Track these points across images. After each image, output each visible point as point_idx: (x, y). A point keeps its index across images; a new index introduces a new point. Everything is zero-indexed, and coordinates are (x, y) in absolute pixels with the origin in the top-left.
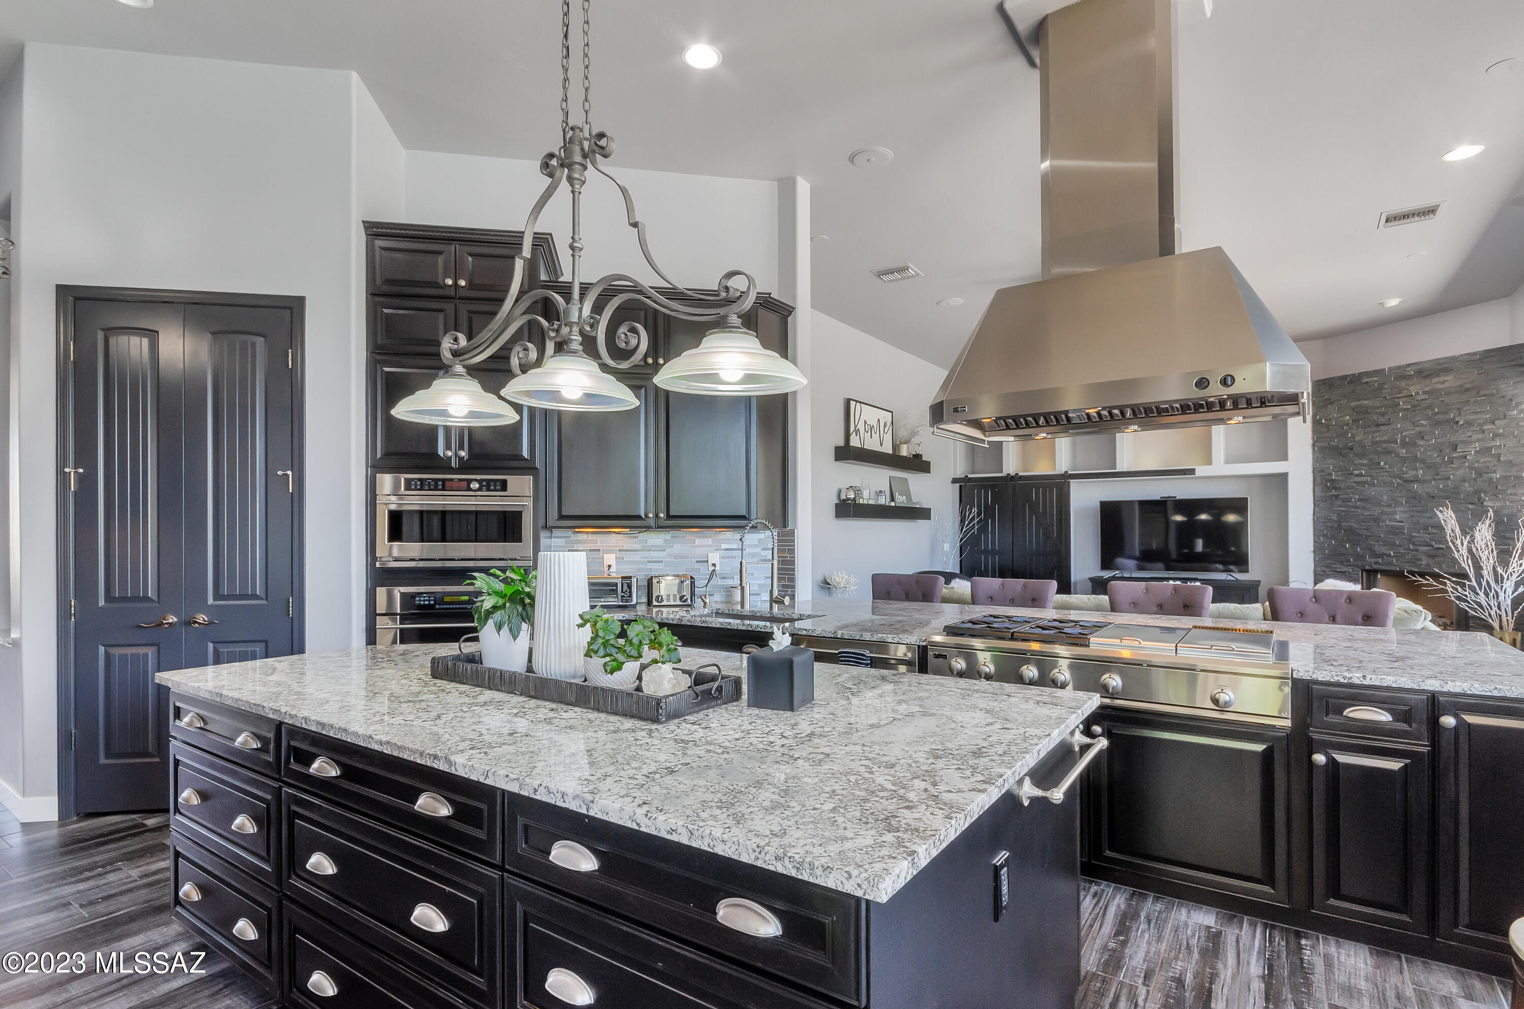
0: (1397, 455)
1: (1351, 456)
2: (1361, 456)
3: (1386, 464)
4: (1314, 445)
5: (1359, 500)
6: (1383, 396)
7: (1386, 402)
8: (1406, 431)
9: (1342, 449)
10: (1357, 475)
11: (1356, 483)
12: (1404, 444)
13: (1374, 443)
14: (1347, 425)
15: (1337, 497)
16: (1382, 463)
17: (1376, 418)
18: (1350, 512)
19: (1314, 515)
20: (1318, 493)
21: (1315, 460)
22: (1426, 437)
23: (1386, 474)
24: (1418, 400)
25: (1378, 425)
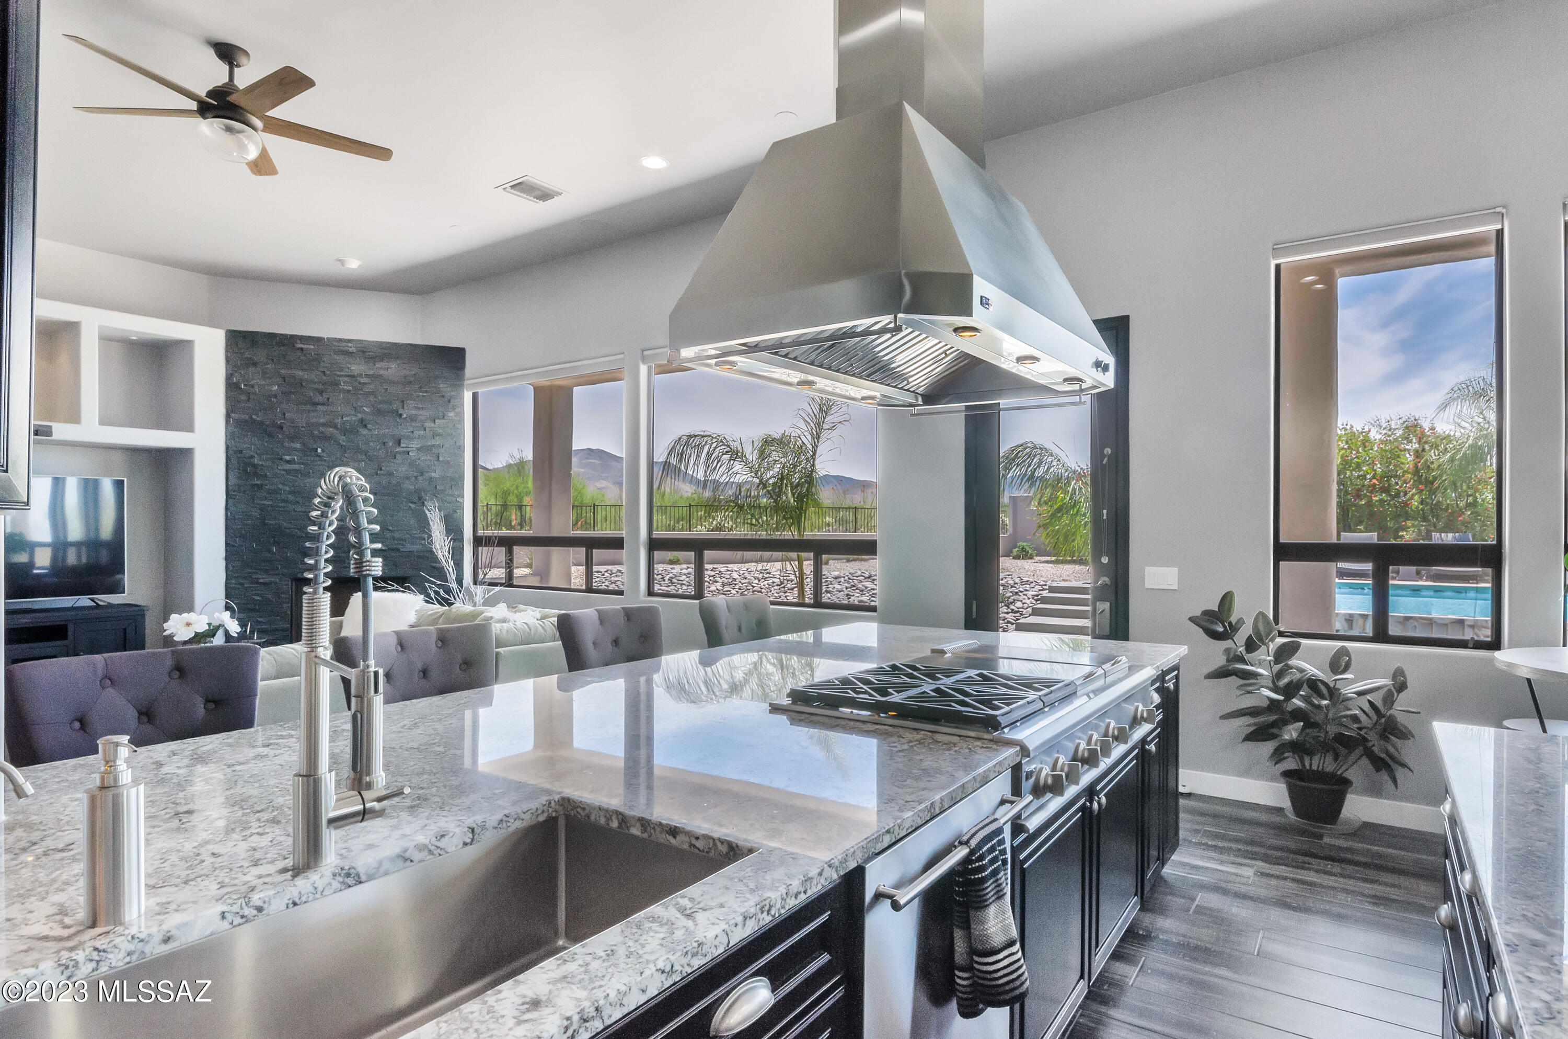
0: (337, 443)
1: (280, 436)
2: (292, 438)
3: (323, 451)
4: (228, 416)
5: (291, 493)
6: (322, 369)
7: (325, 378)
8: (348, 415)
9: (267, 426)
10: (288, 462)
11: (285, 470)
12: (345, 432)
13: (309, 425)
14: (276, 396)
15: (260, 487)
16: (319, 450)
17: (312, 394)
18: (279, 507)
19: (227, 509)
20: (233, 481)
21: (230, 436)
22: (369, 426)
23: (324, 463)
24: (360, 383)
25: (316, 404)
